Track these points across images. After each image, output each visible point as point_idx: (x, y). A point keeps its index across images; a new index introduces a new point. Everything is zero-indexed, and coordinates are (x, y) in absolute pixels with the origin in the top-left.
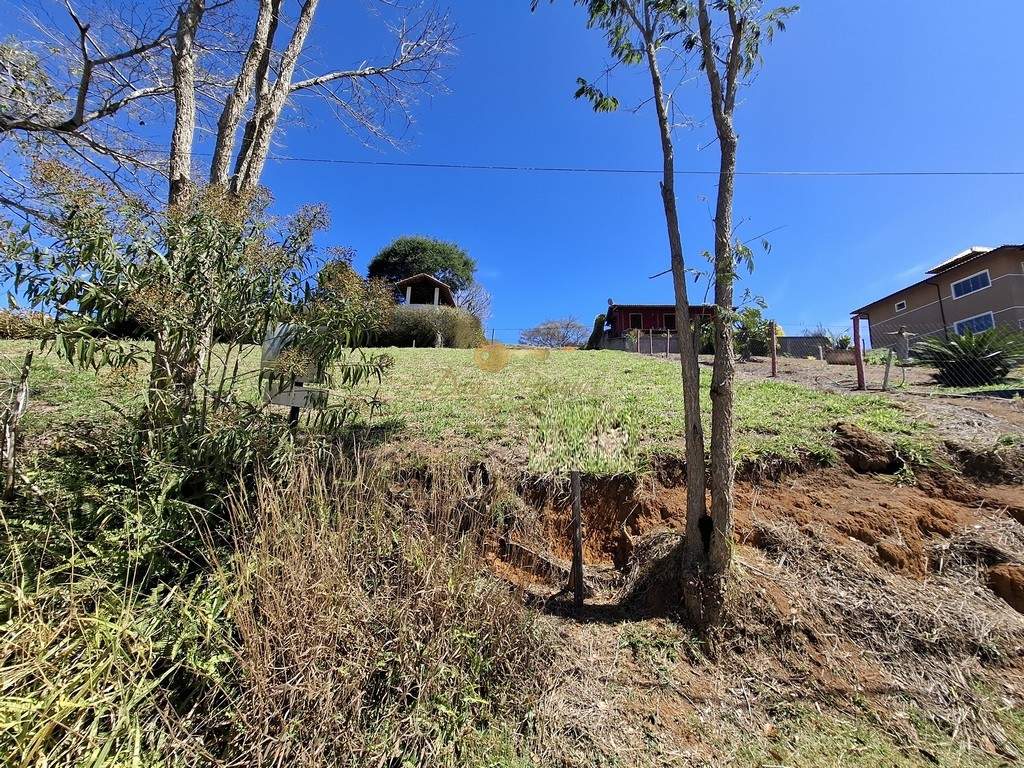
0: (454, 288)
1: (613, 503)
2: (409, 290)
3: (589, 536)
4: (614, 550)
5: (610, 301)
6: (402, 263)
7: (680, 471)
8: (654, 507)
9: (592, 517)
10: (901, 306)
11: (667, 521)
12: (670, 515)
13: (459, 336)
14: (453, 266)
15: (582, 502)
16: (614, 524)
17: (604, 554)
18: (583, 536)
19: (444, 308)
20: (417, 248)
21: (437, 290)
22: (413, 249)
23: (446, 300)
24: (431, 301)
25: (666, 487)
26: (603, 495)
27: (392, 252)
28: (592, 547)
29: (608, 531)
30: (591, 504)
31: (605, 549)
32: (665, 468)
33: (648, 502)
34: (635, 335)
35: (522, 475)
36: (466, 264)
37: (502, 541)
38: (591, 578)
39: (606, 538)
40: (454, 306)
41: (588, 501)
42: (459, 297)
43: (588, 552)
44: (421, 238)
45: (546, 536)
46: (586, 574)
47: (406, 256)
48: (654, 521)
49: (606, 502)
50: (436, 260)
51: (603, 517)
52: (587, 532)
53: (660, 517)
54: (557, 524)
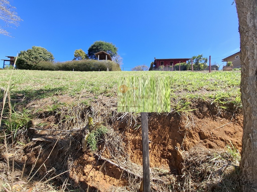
0: (112, 56)
1: (167, 129)
2: (99, 56)
3: (153, 148)
4: (169, 158)
5: (155, 58)
6: (97, 49)
7: (207, 109)
8: (194, 132)
9: (155, 137)
10: (237, 57)
11: (205, 142)
12: (207, 137)
13: (113, 68)
14: (111, 49)
15: (149, 128)
16: (168, 141)
17: (163, 160)
18: (150, 149)
19: (109, 61)
20: (101, 44)
21: (106, 56)
22: (100, 45)
23: (109, 58)
24: (105, 59)
25: (199, 118)
26: (161, 123)
27: (94, 46)
28: (155, 155)
29: (165, 145)
30: (154, 129)
31: (163, 156)
32: (197, 107)
33: (190, 128)
34: (162, 67)
35: (113, 113)
36: (115, 49)
37: (96, 157)
38: (155, 181)
39: (164, 150)
40: (111, 60)
41: (152, 127)
42: (113, 58)
43: (153, 158)
44: (102, 42)
45: (126, 149)
46: (152, 178)
47: (98, 47)
48: (196, 141)
49: (163, 127)
50: (106, 48)
51: (161, 136)
52: (152, 146)
53: (199, 138)
54: (134, 142)
